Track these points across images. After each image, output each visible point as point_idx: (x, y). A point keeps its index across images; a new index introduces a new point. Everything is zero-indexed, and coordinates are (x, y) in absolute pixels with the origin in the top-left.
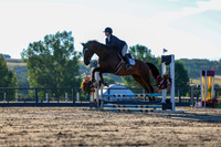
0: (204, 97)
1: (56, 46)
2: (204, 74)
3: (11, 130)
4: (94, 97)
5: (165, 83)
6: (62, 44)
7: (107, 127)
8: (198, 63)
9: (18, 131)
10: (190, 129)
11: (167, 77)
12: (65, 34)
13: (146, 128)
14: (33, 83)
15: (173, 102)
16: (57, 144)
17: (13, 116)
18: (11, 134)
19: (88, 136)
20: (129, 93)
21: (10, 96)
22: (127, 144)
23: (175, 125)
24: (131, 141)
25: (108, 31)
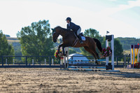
0: (133, 62)
1: (39, 30)
2: (132, 47)
3: (10, 82)
4: (62, 62)
5: (108, 53)
6: (42, 28)
7: (71, 81)
8: (129, 40)
9: (14, 83)
10: (124, 82)
11: (109, 49)
12: (45, 22)
13: (95, 81)
14: (24, 53)
15: (113, 64)
16: (39, 91)
17: (11, 73)
18: (10, 85)
19: (59, 86)
20: (85, 59)
21: (10, 61)
22: (84, 91)
23: (114, 80)
24: (86, 89)
25: (69, 19)
